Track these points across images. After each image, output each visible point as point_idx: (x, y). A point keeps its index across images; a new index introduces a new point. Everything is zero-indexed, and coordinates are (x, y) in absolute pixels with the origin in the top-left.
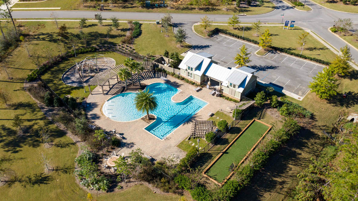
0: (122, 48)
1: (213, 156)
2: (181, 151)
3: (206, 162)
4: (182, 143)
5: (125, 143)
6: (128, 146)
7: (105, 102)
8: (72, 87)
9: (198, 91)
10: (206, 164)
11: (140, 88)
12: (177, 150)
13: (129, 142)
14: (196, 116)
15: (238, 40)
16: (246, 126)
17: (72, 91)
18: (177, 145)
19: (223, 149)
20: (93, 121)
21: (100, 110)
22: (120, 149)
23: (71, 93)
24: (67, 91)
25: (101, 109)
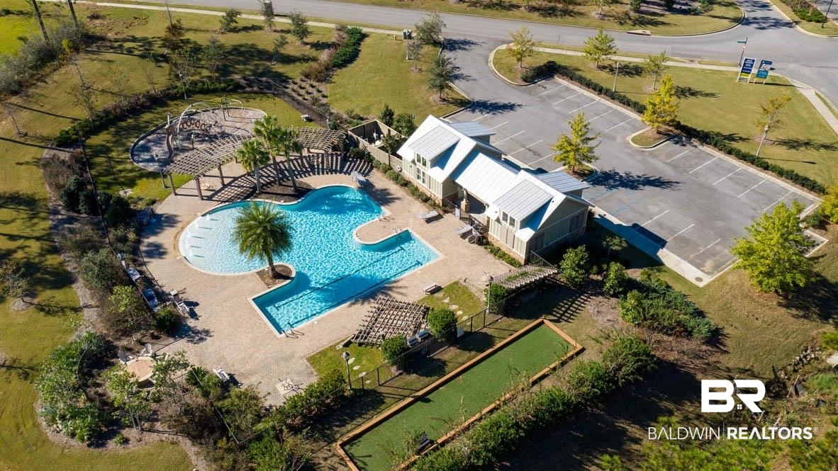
0: (299, 89)
1: (384, 403)
2: (312, 373)
3: (360, 416)
4: (323, 353)
5: (190, 329)
6: (193, 337)
7: (196, 216)
8: (142, 171)
9: (429, 221)
10: (359, 420)
11: (293, 193)
12: (303, 368)
13: (200, 328)
14: (394, 287)
15: (597, 98)
16: (511, 335)
17: (139, 182)
18: (307, 356)
19: (419, 386)
20: (146, 260)
21: (175, 238)
22: (171, 340)
23: (136, 184)
24: (127, 180)
25: (178, 233)
